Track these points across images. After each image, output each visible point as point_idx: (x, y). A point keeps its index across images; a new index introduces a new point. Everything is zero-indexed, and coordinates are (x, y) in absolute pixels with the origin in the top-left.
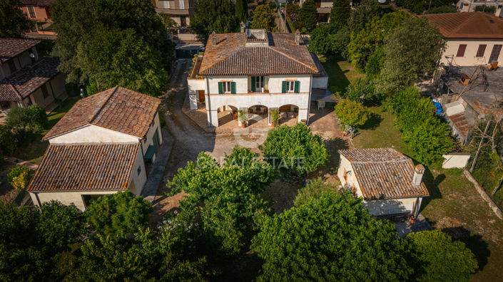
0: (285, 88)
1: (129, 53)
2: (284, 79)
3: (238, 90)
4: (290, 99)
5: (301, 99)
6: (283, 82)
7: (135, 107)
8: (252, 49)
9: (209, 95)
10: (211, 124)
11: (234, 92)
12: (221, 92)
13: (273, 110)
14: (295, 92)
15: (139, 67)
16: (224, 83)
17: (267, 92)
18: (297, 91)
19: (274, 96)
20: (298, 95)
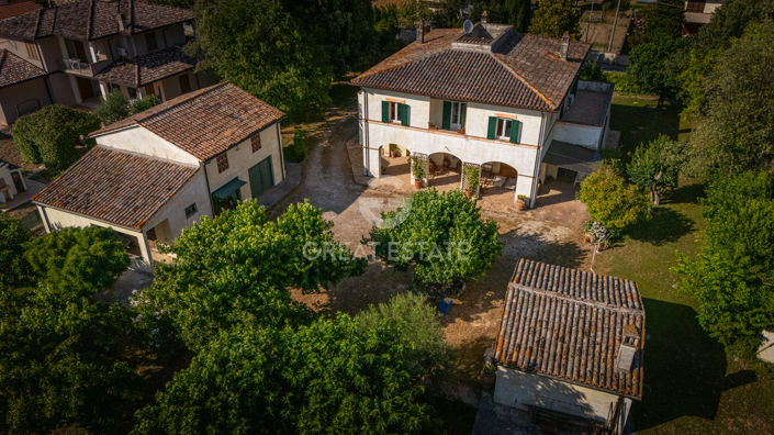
0: (495, 130)
1: (264, 35)
2: (493, 113)
3: (414, 121)
4: (501, 152)
5: (523, 156)
6: (490, 118)
7: (231, 116)
8: (460, 53)
9: (366, 120)
10: (368, 171)
11: (406, 123)
12: (386, 119)
13: (471, 167)
14: (511, 141)
15: (277, 61)
16: (393, 104)
17: (462, 132)
18: (515, 140)
19: (474, 142)
20: (516, 147)
